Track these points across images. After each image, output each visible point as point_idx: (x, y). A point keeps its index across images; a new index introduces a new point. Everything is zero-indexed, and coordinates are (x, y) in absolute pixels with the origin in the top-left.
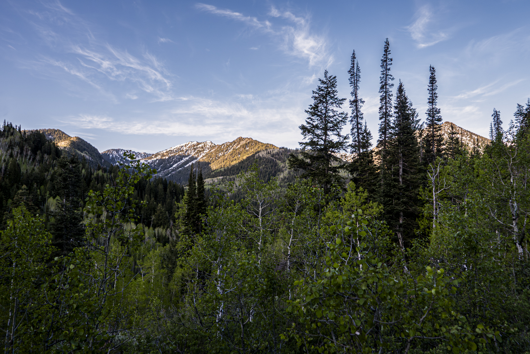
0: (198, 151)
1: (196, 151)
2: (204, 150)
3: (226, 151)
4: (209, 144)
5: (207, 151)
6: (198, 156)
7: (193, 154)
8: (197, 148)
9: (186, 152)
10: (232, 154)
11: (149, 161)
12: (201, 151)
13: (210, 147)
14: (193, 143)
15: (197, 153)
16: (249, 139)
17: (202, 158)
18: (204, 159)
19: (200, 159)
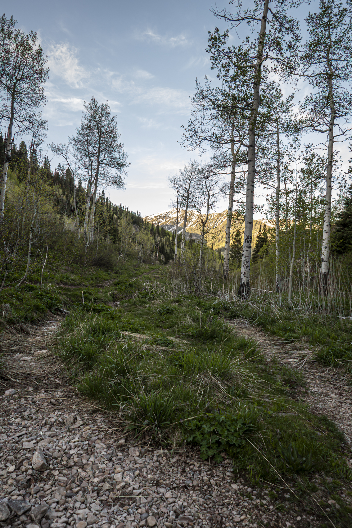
3: (216, 222)
6: (188, 224)
12: (189, 219)
13: (197, 216)
17: (191, 226)
18: (193, 226)
19: (189, 227)
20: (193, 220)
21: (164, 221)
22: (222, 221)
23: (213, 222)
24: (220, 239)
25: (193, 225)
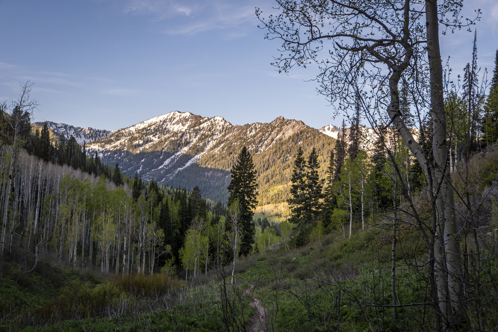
0: (203, 135)
1: (199, 136)
2: (213, 134)
3: (260, 142)
4: (222, 123)
5: (218, 136)
6: (205, 145)
7: (195, 140)
8: (200, 130)
9: (182, 137)
10: (276, 152)
11: (108, 147)
12: (208, 136)
13: (223, 128)
14: (184, 115)
15: (200, 139)
16: (298, 122)
17: (212, 149)
18: (216, 151)
19: (208, 151)
20: (215, 137)
21: (156, 140)
22: (272, 140)
23: (254, 142)
24: (270, 177)
25: (215, 147)
